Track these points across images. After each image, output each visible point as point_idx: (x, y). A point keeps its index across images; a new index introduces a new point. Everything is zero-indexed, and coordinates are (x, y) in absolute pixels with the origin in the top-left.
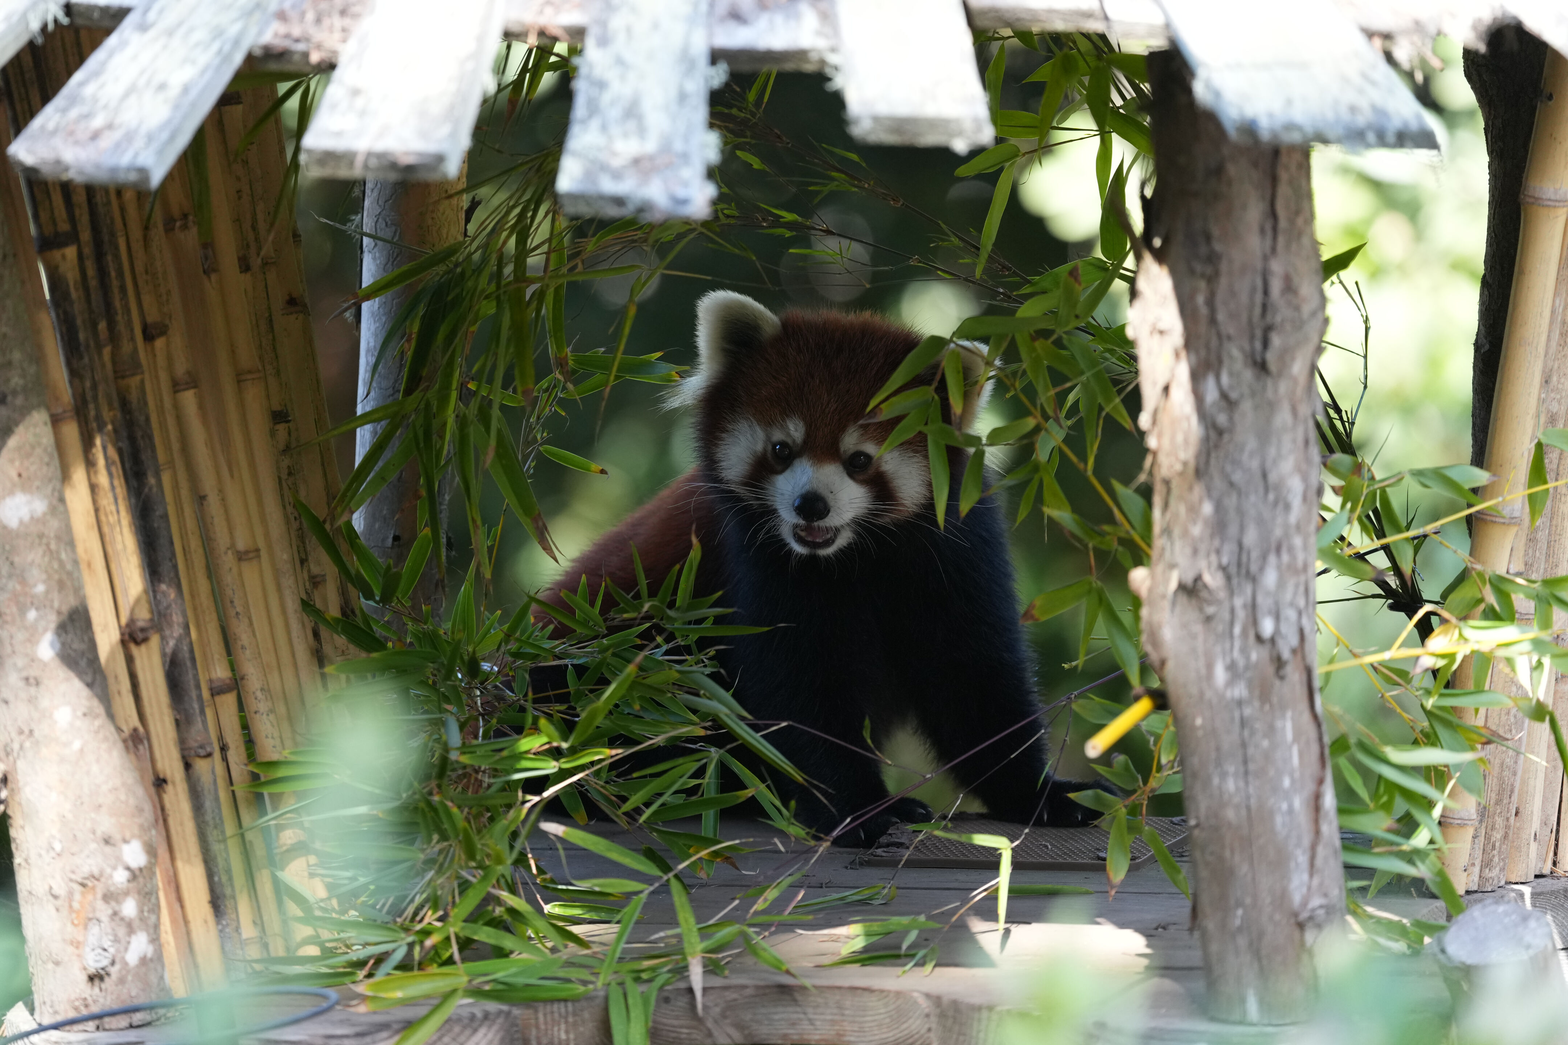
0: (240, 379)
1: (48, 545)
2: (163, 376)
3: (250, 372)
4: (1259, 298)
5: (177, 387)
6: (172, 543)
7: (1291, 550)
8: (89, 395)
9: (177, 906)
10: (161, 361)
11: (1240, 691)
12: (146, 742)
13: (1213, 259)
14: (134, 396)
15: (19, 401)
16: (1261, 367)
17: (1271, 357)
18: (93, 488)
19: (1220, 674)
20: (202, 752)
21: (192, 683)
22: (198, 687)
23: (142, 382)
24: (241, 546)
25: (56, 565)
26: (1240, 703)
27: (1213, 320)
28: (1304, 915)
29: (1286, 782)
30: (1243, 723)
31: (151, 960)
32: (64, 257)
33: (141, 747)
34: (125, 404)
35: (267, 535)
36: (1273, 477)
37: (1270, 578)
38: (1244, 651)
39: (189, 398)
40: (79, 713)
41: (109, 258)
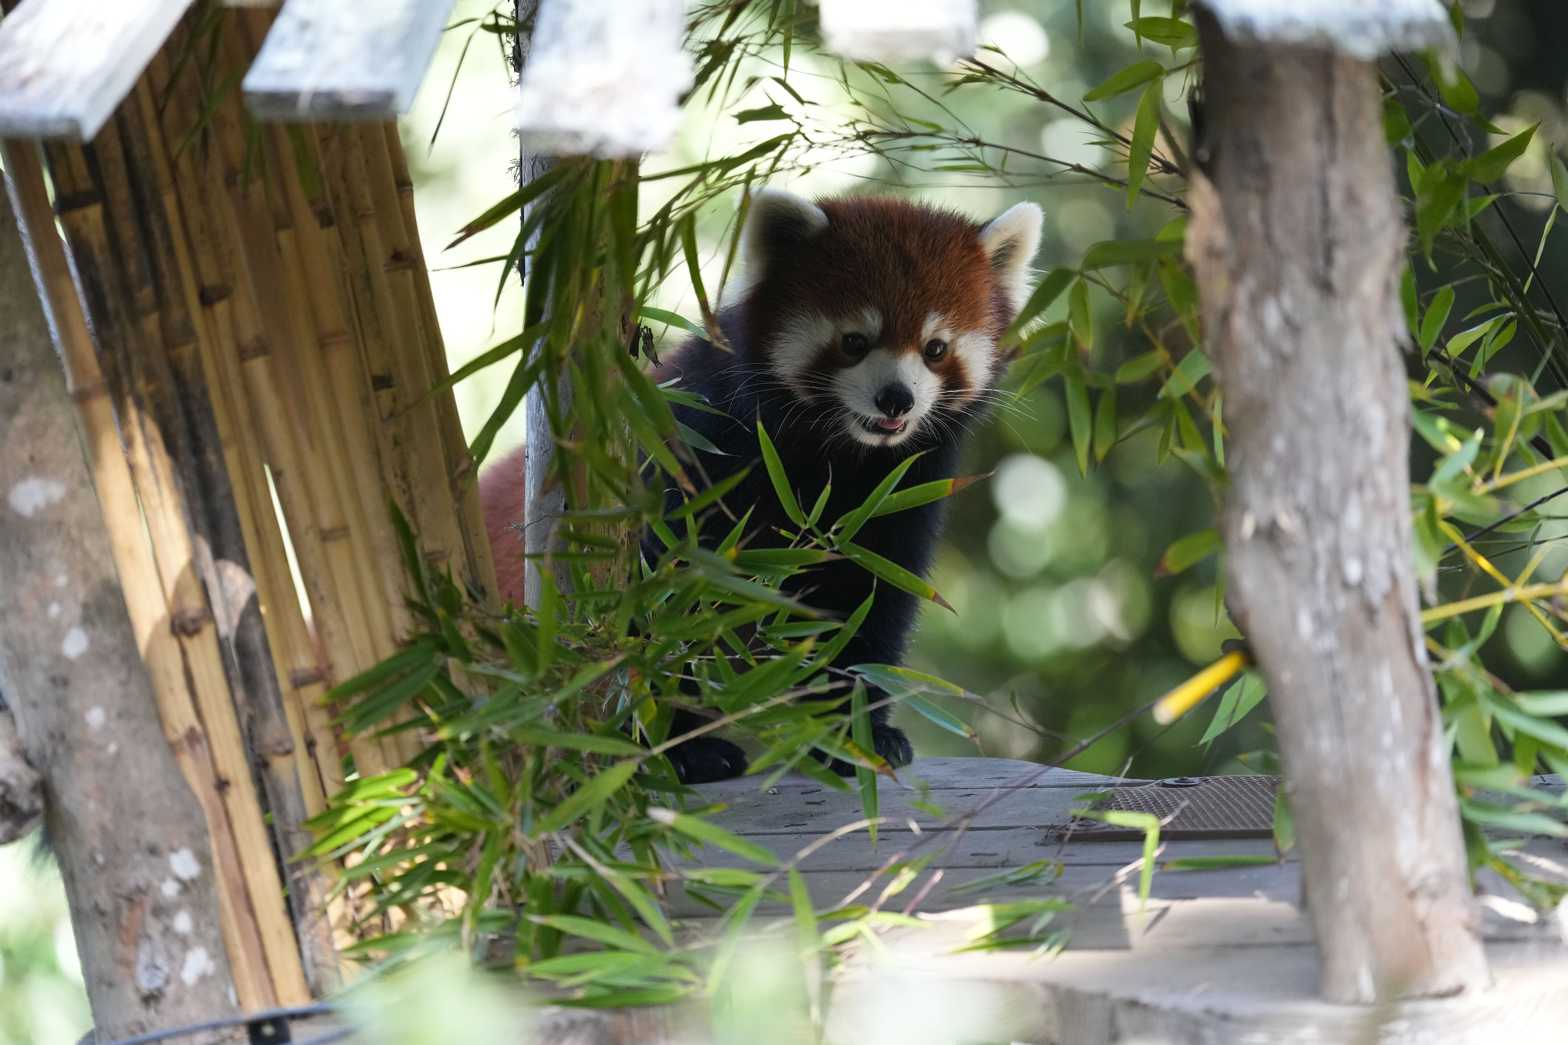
0: (323, 343)
1: (69, 534)
2: (228, 346)
3: (334, 335)
4: (1317, 211)
5: (243, 354)
6: (237, 524)
7: (1376, 487)
8: (122, 369)
9: (248, 918)
10: (223, 326)
11: (1328, 641)
12: (204, 743)
13: (1264, 171)
14: (187, 366)
15: (28, 377)
16: (1326, 287)
17: (1337, 277)
18: (132, 468)
19: (1306, 625)
20: (280, 749)
21: (266, 676)
22: (274, 678)
23: (197, 352)
24: (327, 521)
25: (78, 554)
26: (1329, 656)
27: (1268, 238)
28: (1413, 884)
29: (1387, 739)
30: (1335, 677)
31: (213, 977)
32: (85, 218)
33: (198, 748)
34: (177, 375)
35: (360, 509)
36: (1349, 406)
37: (1353, 517)
38: (1330, 598)
39: (259, 367)
40: (113, 714)
41: (153, 217)
